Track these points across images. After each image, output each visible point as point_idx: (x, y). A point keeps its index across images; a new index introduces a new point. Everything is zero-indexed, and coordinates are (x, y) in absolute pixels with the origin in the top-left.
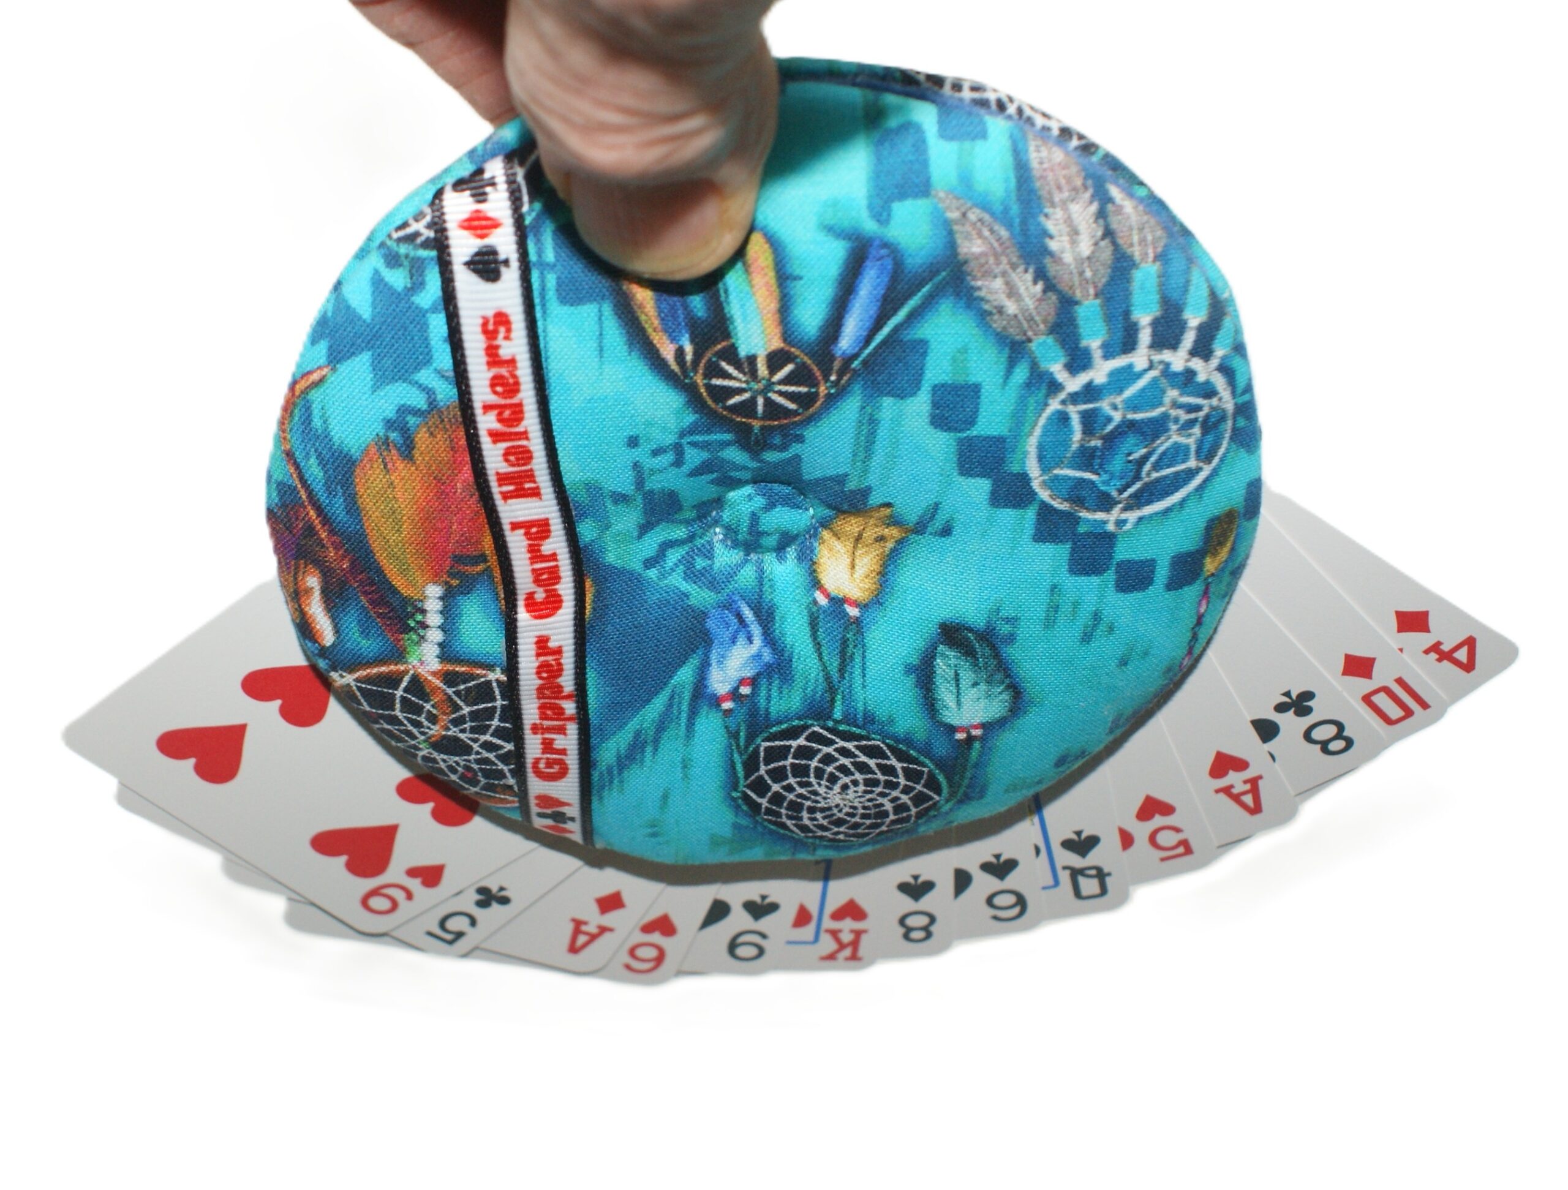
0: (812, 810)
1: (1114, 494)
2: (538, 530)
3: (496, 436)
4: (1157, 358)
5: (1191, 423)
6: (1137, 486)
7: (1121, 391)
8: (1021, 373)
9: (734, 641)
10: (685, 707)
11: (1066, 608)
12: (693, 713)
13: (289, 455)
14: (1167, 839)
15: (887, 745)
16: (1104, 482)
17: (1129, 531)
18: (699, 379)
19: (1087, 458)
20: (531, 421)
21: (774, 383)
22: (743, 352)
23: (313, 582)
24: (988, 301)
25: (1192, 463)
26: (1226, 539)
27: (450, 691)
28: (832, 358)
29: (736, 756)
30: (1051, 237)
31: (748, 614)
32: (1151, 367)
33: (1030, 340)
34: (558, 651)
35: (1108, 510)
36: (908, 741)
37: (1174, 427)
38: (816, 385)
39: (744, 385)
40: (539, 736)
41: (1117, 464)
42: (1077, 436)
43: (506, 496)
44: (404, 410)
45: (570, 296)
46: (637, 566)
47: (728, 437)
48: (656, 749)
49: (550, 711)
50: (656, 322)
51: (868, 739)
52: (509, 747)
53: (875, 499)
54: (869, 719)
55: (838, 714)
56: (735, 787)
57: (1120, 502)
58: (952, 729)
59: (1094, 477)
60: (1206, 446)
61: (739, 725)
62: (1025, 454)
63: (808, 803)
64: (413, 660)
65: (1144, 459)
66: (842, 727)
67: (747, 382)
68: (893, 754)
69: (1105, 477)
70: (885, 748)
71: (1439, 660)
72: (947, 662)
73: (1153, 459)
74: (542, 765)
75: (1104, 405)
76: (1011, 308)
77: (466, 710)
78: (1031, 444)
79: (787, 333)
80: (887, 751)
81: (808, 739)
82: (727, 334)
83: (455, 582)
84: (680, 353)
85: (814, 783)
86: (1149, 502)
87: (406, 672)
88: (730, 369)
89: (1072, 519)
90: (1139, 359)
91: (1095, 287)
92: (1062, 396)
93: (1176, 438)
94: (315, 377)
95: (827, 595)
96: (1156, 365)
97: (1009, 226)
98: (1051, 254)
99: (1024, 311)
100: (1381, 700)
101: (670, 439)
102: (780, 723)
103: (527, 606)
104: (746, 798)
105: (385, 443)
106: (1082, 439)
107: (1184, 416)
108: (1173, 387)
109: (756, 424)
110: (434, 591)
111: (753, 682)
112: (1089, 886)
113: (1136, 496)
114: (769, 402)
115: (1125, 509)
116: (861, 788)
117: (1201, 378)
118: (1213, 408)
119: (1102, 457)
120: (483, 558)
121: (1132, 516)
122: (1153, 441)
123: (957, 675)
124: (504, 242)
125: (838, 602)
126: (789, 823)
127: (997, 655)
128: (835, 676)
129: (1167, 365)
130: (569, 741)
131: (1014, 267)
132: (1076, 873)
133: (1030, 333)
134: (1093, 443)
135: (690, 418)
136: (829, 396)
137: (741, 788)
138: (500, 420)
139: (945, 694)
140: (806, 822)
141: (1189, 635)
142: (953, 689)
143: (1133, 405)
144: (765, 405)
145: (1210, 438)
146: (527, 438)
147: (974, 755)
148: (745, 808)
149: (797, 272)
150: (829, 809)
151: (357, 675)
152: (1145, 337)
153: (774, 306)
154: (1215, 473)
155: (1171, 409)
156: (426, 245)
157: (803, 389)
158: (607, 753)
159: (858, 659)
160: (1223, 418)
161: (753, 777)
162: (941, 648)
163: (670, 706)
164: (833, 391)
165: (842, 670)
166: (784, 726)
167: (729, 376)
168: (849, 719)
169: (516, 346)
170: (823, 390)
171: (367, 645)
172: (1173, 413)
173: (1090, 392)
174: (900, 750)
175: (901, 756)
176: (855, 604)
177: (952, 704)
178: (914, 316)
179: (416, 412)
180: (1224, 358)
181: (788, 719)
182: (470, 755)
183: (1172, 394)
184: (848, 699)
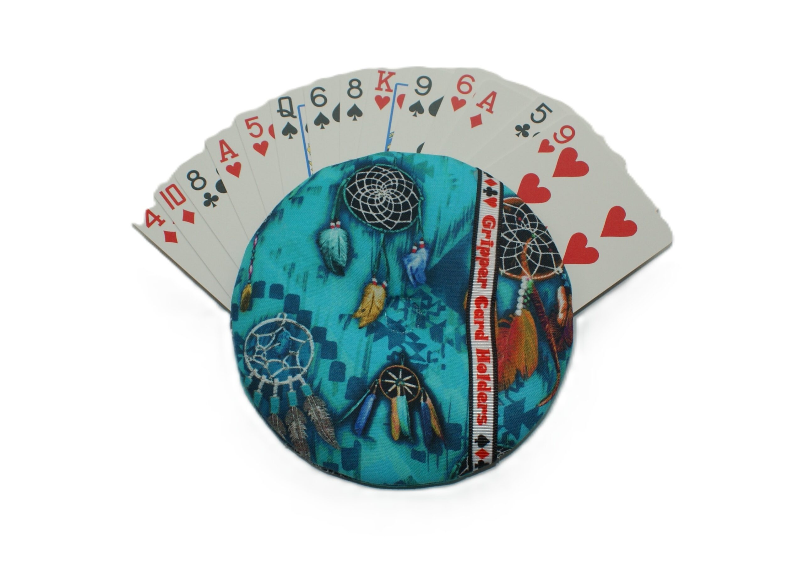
0: (394, 187)
1: (284, 329)
2: (480, 335)
3: (488, 378)
4: (271, 381)
5: (259, 353)
6: (277, 331)
7: (283, 371)
8: (316, 383)
9: (417, 269)
10: (437, 246)
11: (301, 280)
12: (434, 242)
13: (558, 371)
14: (255, 130)
15: (365, 220)
16: (288, 335)
17: (280, 312)
18: (420, 388)
19: (294, 346)
20: (476, 382)
21: (396, 384)
22: (405, 397)
23: (561, 316)
24: (326, 411)
25: (258, 336)
26: (244, 299)
27: (520, 266)
28: (376, 394)
29: (420, 217)
30: (305, 430)
31: (411, 279)
32: (273, 379)
33: (313, 395)
34: (479, 281)
35: (287, 323)
36: (358, 222)
37: (265, 353)
38: (382, 382)
39: (406, 384)
40: (491, 240)
41: (284, 341)
42: (297, 356)
43: (488, 352)
44: (516, 390)
45: (457, 427)
46: (447, 308)
47: (413, 361)
48: (449, 228)
49: (486, 252)
50: (431, 412)
51: (372, 224)
52: (503, 235)
53: (364, 330)
54: (371, 234)
55: (382, 235)
56: (422, 202)
57: (283, 325)
58: (341, 227)
59: (292, 337)
60: (253, 341)
61: (418, 233)
62: (314, 351)
63: (396, 190)
64: (531, 281)
65: (275, 342)
66: (381, 229)
67: (404, 385)
68: (363, 216)
69: (288, 337)
70: (366, 219)
71: (159, 216)
72: (342, 259)
73: (272, 342)
74: (492, 225)
75: (289, 367)
76: (318, 408)
77: (515, 256)
78: (313, 354)
79: (390, 404)
80: (365, 217)
81: (394, 223)
82: (409, 404)
83: (511, 316)
84: (425, 400)
85: (393, 201)
86: (272, 323)
87: (535, 275)
88: (409, 391)
89: (299, 320)
90: (277, 382)
91: (291, 410)
92: (302, 373)
93: (264, 348)
94: (544, 402)
95: (383, 286)
96: (272, 379)
97: (318, 435)
98: (305, 425)
99: (314, 407)
100: (179, 199)
101: (432, 365)
102: (404, 231)
103: (487, 301)
104: (418, 196)
105: (525, 377)
106: (296, 354)
107: (261, 356)
108: (266, 368)
109: (402, 366)
110: (519, 312)
111: (412, 251)
112: (286, 105)
113: (277, 327)
114: (398, 376)
115: (281, 322)
116: (375, 199)
117: (256, 370)
118: (251, 356)
119: (289, 346)
120: (500, 325)
121: (278, 319)
122: (272, 348)
123: (339, 253)
124: (476, 448)
125: (379, 283)
126: (403, 179)
127: (325, 261)
128: (382, 253)
129: (268, 378)
130: (481, 236)
131: (317, 422)
132: (291, 114)
133: (312, 398)
134: (292, 352)
135: (424, 372)
136: (378, 378)
137: (420, 201)
138: (485, 383)
139: (344, 244)
140: (396, 179)
141: (256, 256)
142: (341, 246)
143: (279, 365)
144: (399, 374)
145: (252, 345)
146: (478, 375)
147: (333, 213)
148: (419, 190)
149: (385, 426)
150: (388, 187)
151: (553, 273)
152: (275, 390)
153: (393, 414)
154: (250, 330)
155: (266, 361)
156: (500, 447)
157: (386, 381)
158: (467, 228)
159: (374, 260)
160: (248, 351)
161: (415, 206)
162: (344, 265)
163: (442, 248)
164: (377, 380)
165: (380, 255)
166: (402, 229)
167: (410, 388)
168: (379, 233)
169: (477, 411)
170: (380, 380)
171: (547, 288)
172: (265, 359)
173: (294, 373)
174: (360, 218)
175: (360, 214)
176: (373, 283)
177: (341, 239)
178: (349, 408)
179: (512, 389)
180: (249, 375)
181: (401, 233)
182: (518, 231)
183: (266, 367)
184: (378, 242)
